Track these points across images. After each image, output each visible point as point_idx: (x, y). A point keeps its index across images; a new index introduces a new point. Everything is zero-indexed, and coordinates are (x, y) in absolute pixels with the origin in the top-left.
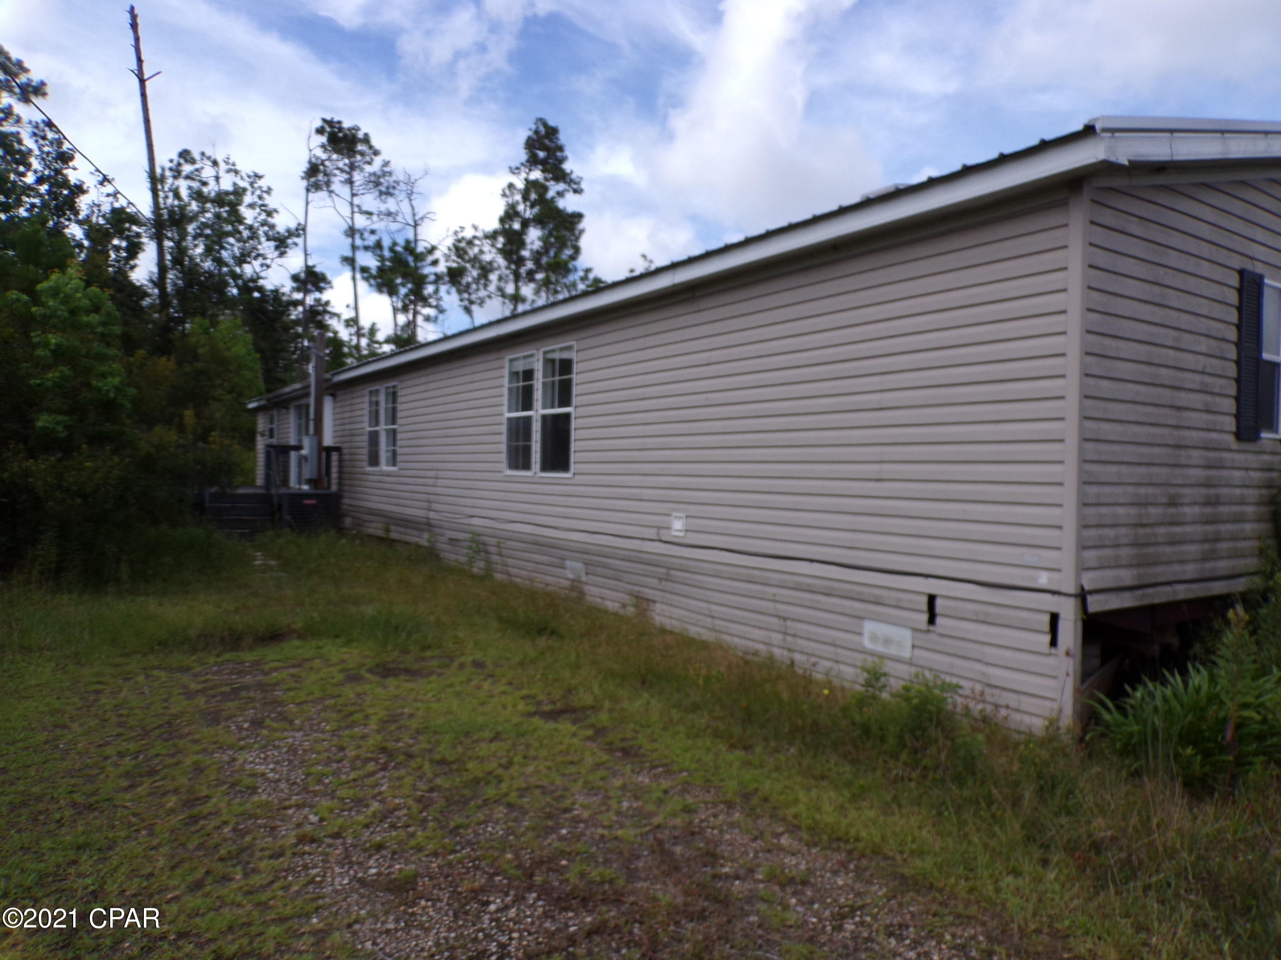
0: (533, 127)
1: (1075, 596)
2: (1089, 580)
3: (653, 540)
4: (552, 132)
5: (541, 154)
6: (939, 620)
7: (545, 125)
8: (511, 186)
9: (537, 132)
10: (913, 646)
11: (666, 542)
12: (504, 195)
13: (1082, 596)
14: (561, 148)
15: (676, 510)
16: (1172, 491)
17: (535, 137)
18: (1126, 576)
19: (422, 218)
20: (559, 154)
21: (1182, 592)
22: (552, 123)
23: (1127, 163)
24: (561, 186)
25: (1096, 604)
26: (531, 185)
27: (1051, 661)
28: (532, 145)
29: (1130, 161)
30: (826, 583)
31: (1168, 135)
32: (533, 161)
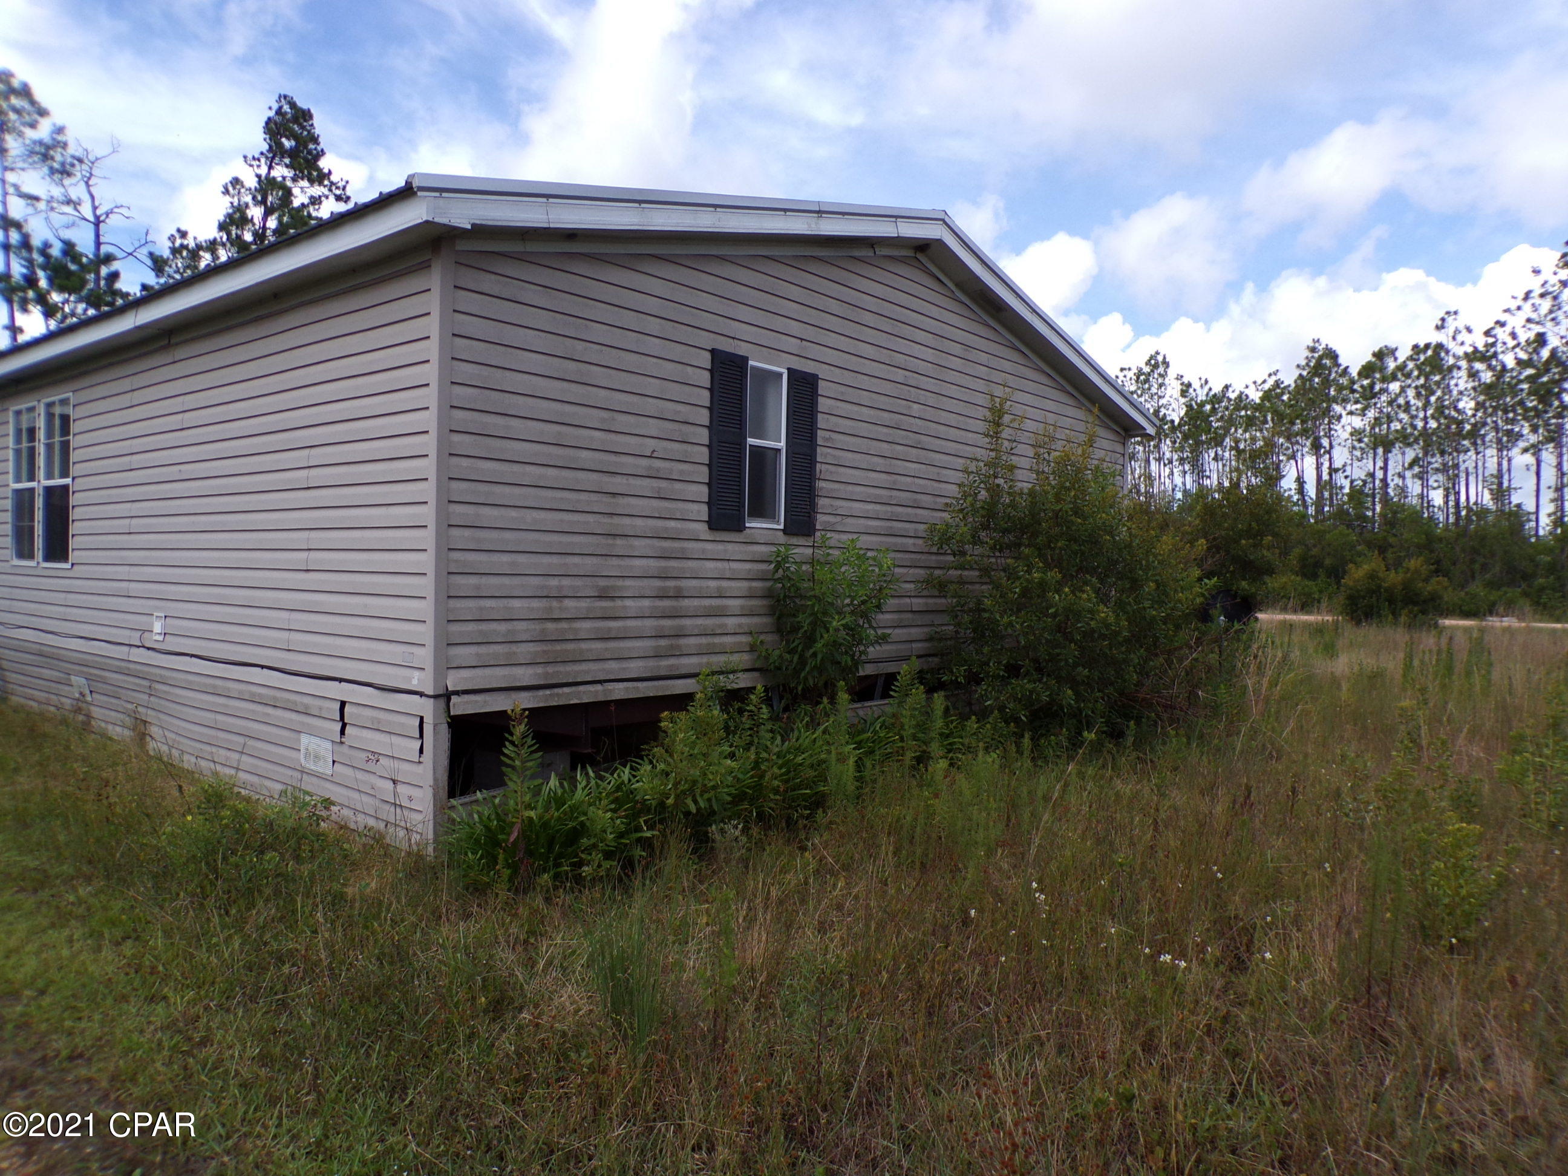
0: (275, 106)
1: (435, 697)
2: (453, 681)
3: (138, 647)
4: (303, 116)
5: (287, 143)
6: (348, 729)
7: (293, 105)
8: (236, 182)
9: (279, 112)
10: (334, 762)
11: (149, 649)
12: (226, 192)
13: (445, 696)
14: (315, 140)
15: (158, 609)
16: (602, 583)
17: (278, 119)
18: (525, 675)
19: (107, 214)
20: (311, 146)
21: (619, 692)
22: (302, 104)
23: (469, 227)
24: (317, 190)
25: (461, 706)
26: (267, 185)
27: (419, 769)
28: (275, 129)
29: (473, 225)
30: (271, 692)
31: (544, 200)
32: (275, 152)
